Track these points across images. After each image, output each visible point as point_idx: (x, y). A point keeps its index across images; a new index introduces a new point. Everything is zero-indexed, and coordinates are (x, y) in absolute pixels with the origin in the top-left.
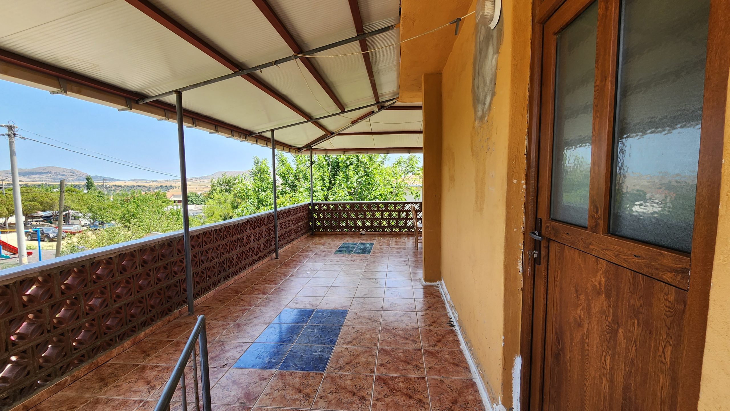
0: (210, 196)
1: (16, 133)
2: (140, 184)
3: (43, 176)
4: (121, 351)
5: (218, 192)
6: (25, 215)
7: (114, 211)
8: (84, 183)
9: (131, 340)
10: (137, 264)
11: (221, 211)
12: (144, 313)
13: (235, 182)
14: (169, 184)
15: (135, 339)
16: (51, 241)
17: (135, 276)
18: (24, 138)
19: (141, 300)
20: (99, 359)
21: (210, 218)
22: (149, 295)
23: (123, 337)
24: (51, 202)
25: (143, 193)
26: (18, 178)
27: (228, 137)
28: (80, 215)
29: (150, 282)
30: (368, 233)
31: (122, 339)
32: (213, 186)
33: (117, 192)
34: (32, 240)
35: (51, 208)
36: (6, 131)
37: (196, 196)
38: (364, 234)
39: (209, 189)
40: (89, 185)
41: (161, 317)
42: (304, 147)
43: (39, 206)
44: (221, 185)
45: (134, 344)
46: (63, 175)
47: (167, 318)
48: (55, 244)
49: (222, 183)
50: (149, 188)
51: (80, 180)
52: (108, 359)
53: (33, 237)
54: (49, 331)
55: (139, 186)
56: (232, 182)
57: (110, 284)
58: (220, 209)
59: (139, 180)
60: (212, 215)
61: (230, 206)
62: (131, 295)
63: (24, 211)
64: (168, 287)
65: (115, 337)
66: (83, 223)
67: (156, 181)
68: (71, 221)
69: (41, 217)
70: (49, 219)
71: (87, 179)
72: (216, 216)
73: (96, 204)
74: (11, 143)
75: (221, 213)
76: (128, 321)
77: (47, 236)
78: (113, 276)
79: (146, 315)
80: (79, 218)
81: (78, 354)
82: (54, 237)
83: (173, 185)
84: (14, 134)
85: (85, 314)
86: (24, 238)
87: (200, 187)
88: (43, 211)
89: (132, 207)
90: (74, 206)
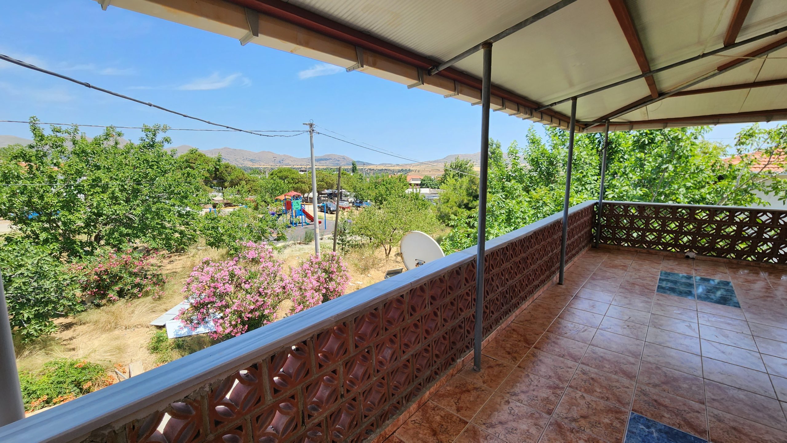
0: (443, 181)
1: (314, 129)
2: (387, 168)
3: (328, 162)
4: (408, 417)
5: (451, 176)
6: (318, 192)
7: (370, 192)
8: (351, 167)
9: (417, 402)
10: (427, 302)
11: (456, 197)
12: (429, 366)
13: (467, 166)
14: (408, 168)
15: (420, 401)
16: (332, 213)
17: (423, 317)
18: (319, 133)
19: (428, 348)
20: (387, 430)
21: (446, 204)
22: (435, 342)
23: (408, 398)
24: (332, 182)
25: (390, 177)
26: (314, 163)
27: (511, 115)
28: (348, 193)
29: (437, 324)
30: (701, 257)
31: (408, 401)
32: (446, 170)
33: (371, 175)
34: (321, 211)
35: (332, 187)
36: (308, 128)
37: (430, 180)
38: (693, 259)
39: (443, 173)
40: (354, 170)
41: (445, 370)
42: (595, 121)
43: (325, 186)
44: (453, 169)
45: (419, 407)
46: (338, 161)
47: (450, 371)
48: (335, 215)
49: (454, 167)
50: (393, 172)
51: (348, 164)
52: (395, 429)
53: (322, 209)
54: (342, 396)
55: (386, 170)
56: (464, 166)
57: (400, 330)
58: (455, 196)
59: (386, 164)
60: (448, 201)
61: (465, 193)
62: (419, 342)
63: (317, 188)
64: (453, 330)
65: (402, 398)
66: (350, 200)
67: (398, 165)
68: (343, 198)
69: (326, 194)
70: (331, 196)
71: (353, 164)
72: (451, 203)
73: (359, 185)
74: (311, 137)
75: (456, 200)
76: (415, 376)
77: (329, 209)
78: (403, 320)
79: (431, 367)
80: (347, 196)
81: (368, 423)
82: (333, 211)
83: (411, 168)
84: (313, 130)
85: (376, 371)
86: (317, 209)
87: (433, 170)
88: (328, 189)
89: (382, 189)
90: (345, 186)
